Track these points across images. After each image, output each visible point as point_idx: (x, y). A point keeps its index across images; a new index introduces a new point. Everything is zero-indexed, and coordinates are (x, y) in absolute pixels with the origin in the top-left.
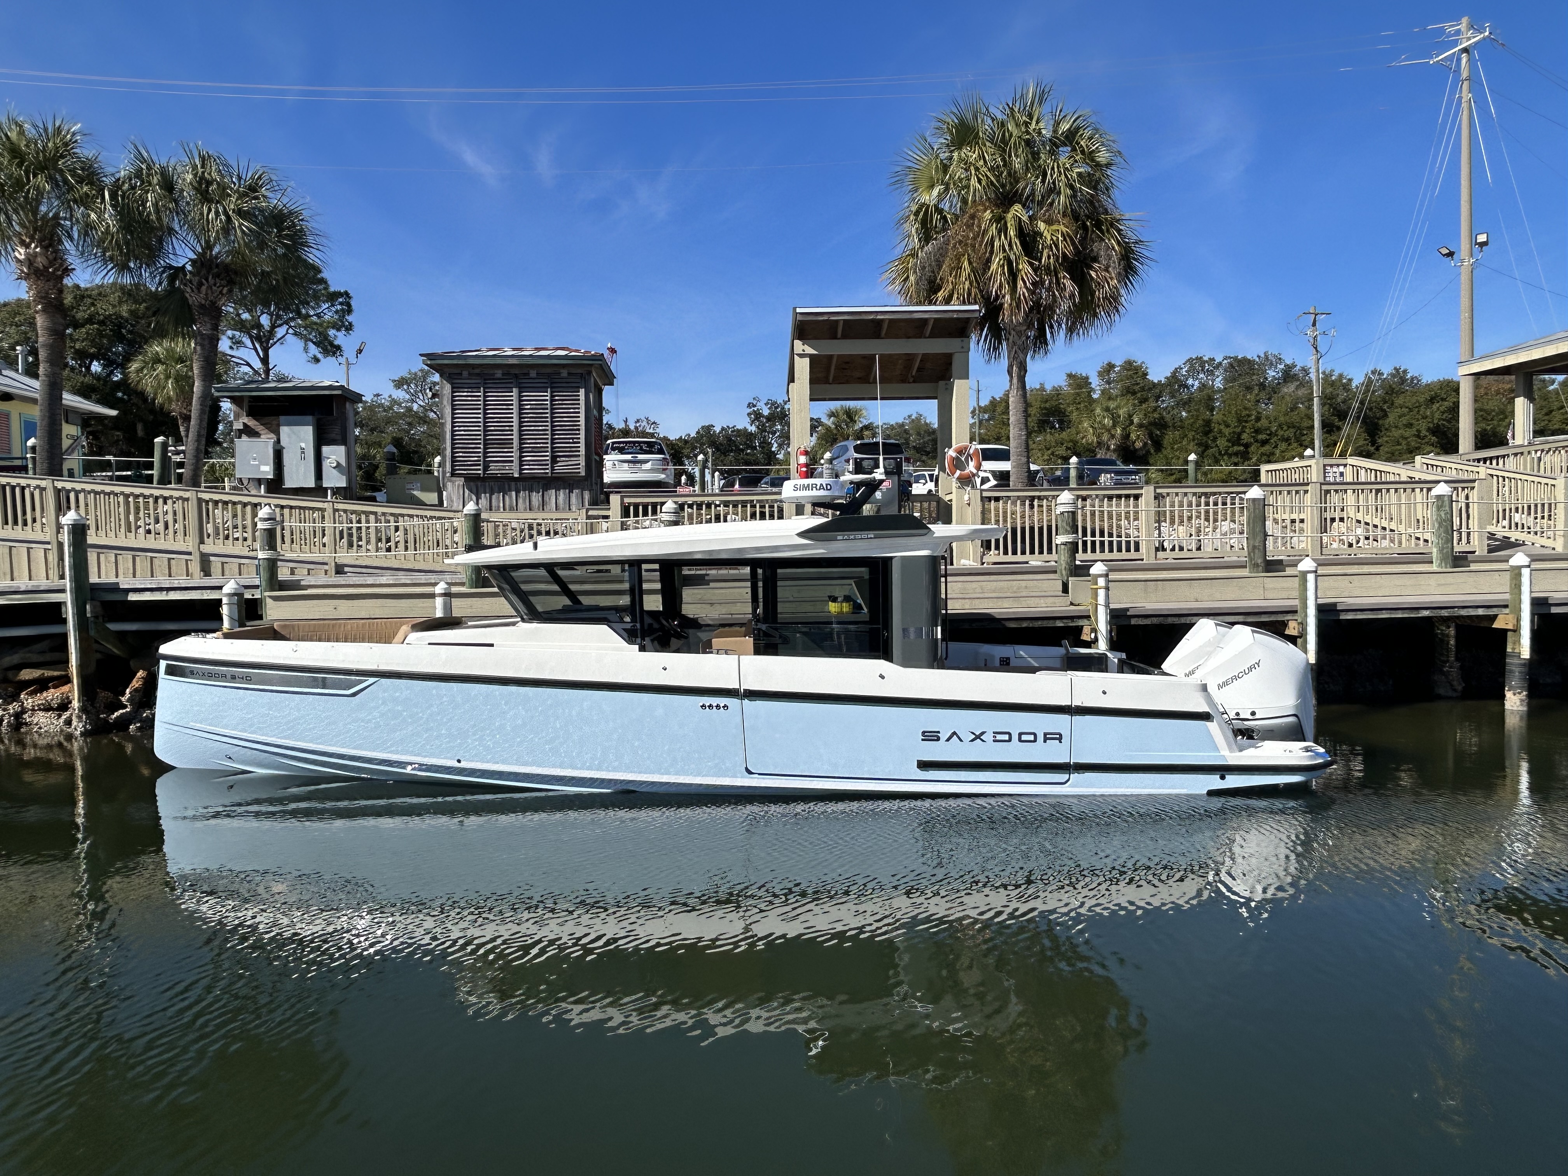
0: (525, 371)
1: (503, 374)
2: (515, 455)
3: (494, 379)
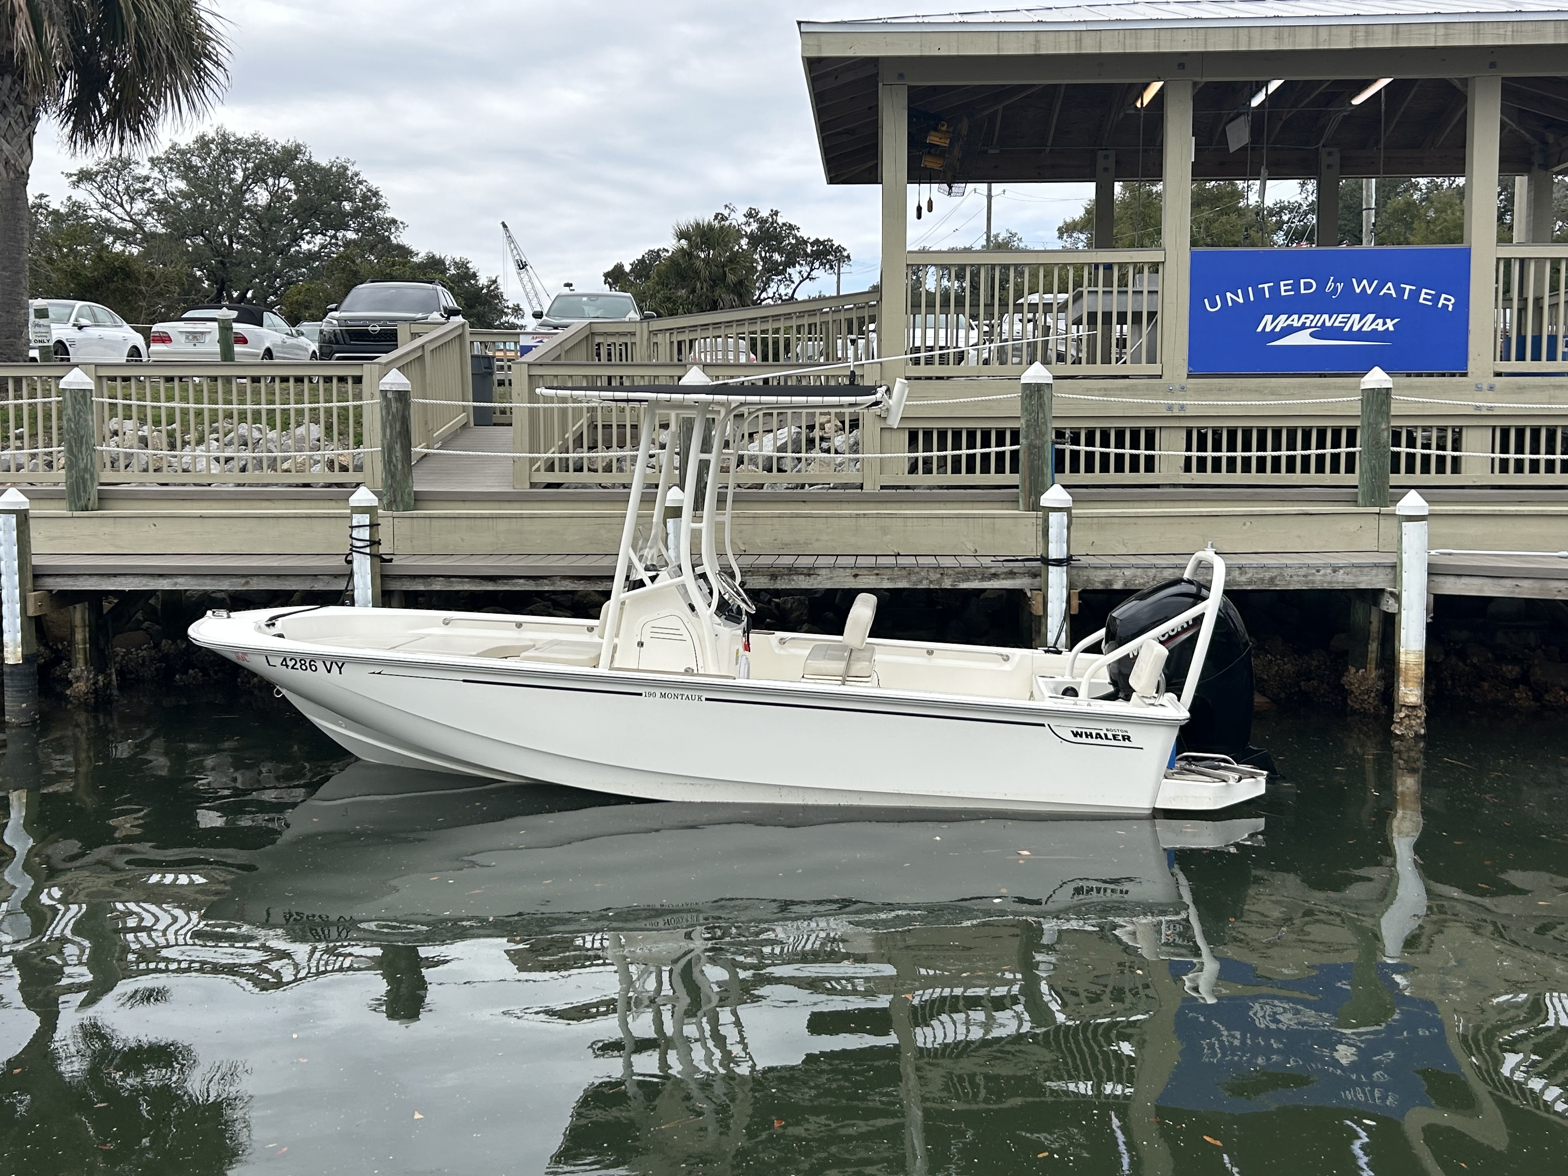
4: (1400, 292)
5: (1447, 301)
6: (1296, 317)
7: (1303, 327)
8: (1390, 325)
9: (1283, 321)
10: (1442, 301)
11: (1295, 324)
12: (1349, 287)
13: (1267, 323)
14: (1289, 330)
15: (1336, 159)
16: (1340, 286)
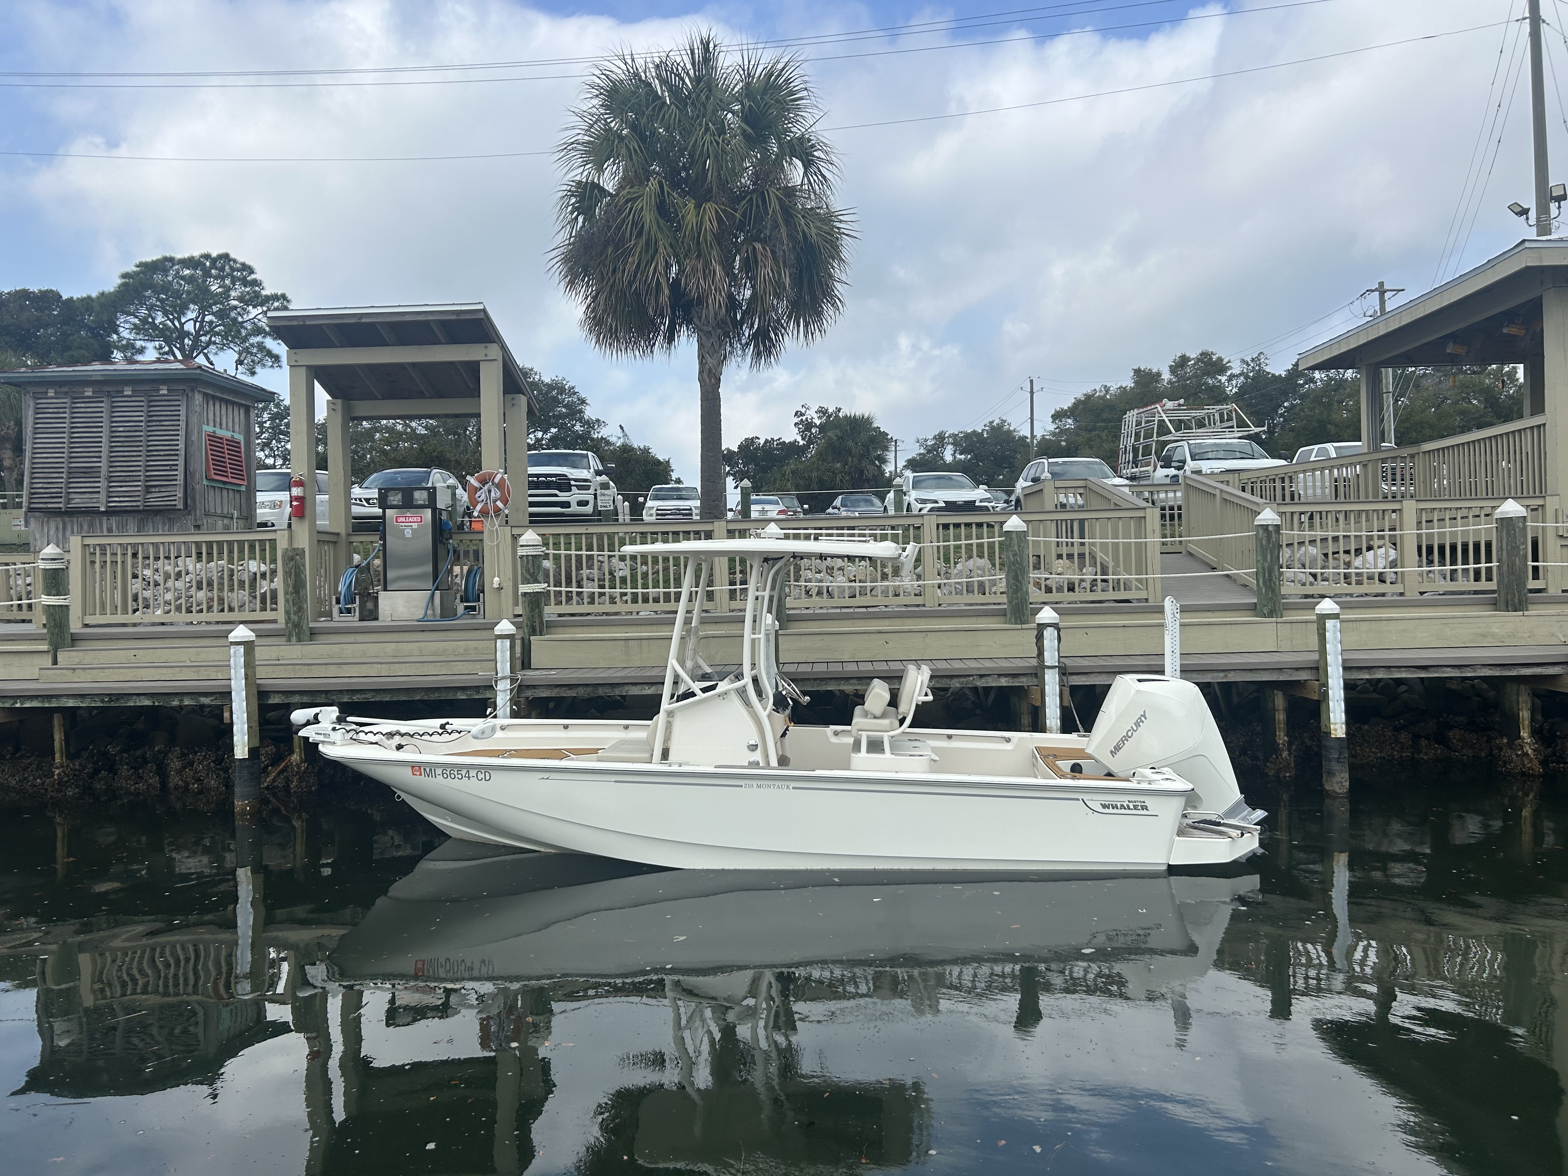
0: (120, 389)
1: (93, 392)
2: (103, 484)
3: (85, 398)
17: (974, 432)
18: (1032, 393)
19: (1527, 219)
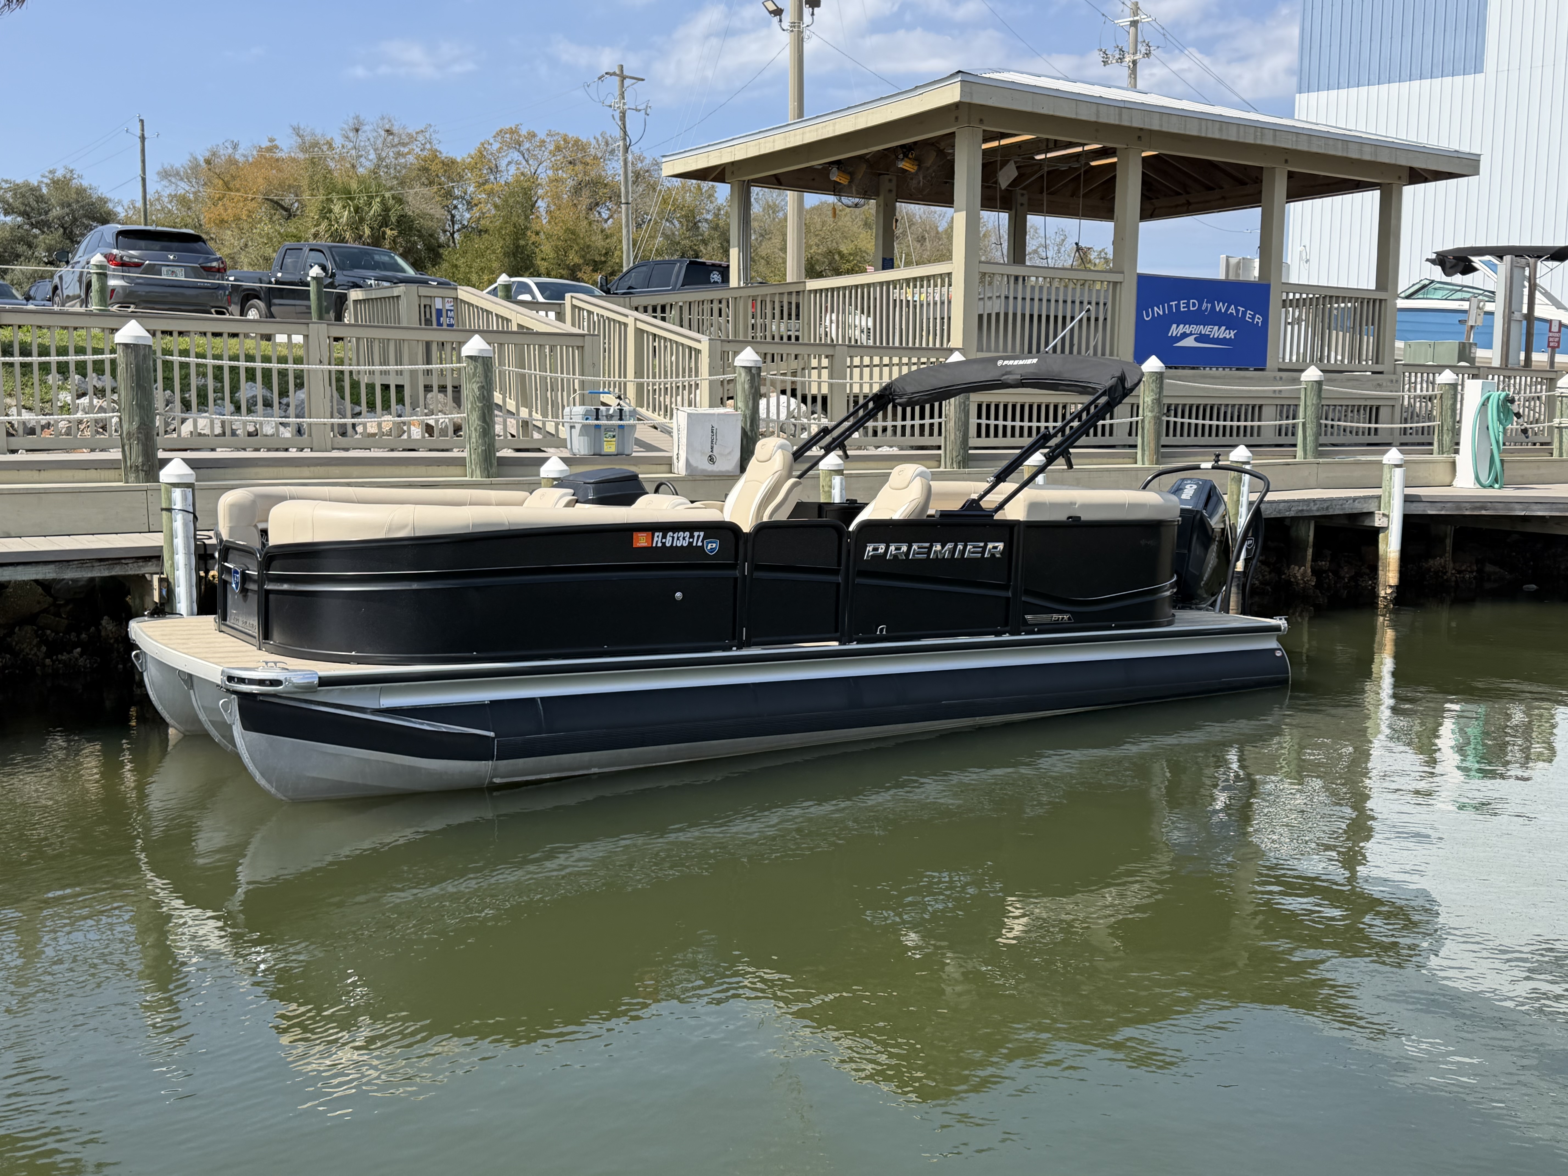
4: (1237, 311)
5: (1258, 319)
6: (1187, 326)
7: (1191, 334)
8: (1232, 333)
9: (1182, 329)
10: (1256, 319)
11: (1188, 332)
12: (1213, 307)
13: (1175, 330)
14: (1184, 336)
15: (1024, 200)
16: (1209, 305)
17: (27, 184)
18: (143, 138)
19: (781, 21)
